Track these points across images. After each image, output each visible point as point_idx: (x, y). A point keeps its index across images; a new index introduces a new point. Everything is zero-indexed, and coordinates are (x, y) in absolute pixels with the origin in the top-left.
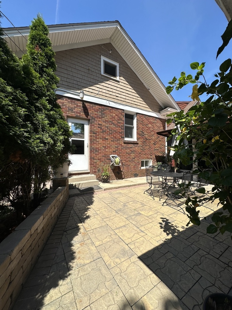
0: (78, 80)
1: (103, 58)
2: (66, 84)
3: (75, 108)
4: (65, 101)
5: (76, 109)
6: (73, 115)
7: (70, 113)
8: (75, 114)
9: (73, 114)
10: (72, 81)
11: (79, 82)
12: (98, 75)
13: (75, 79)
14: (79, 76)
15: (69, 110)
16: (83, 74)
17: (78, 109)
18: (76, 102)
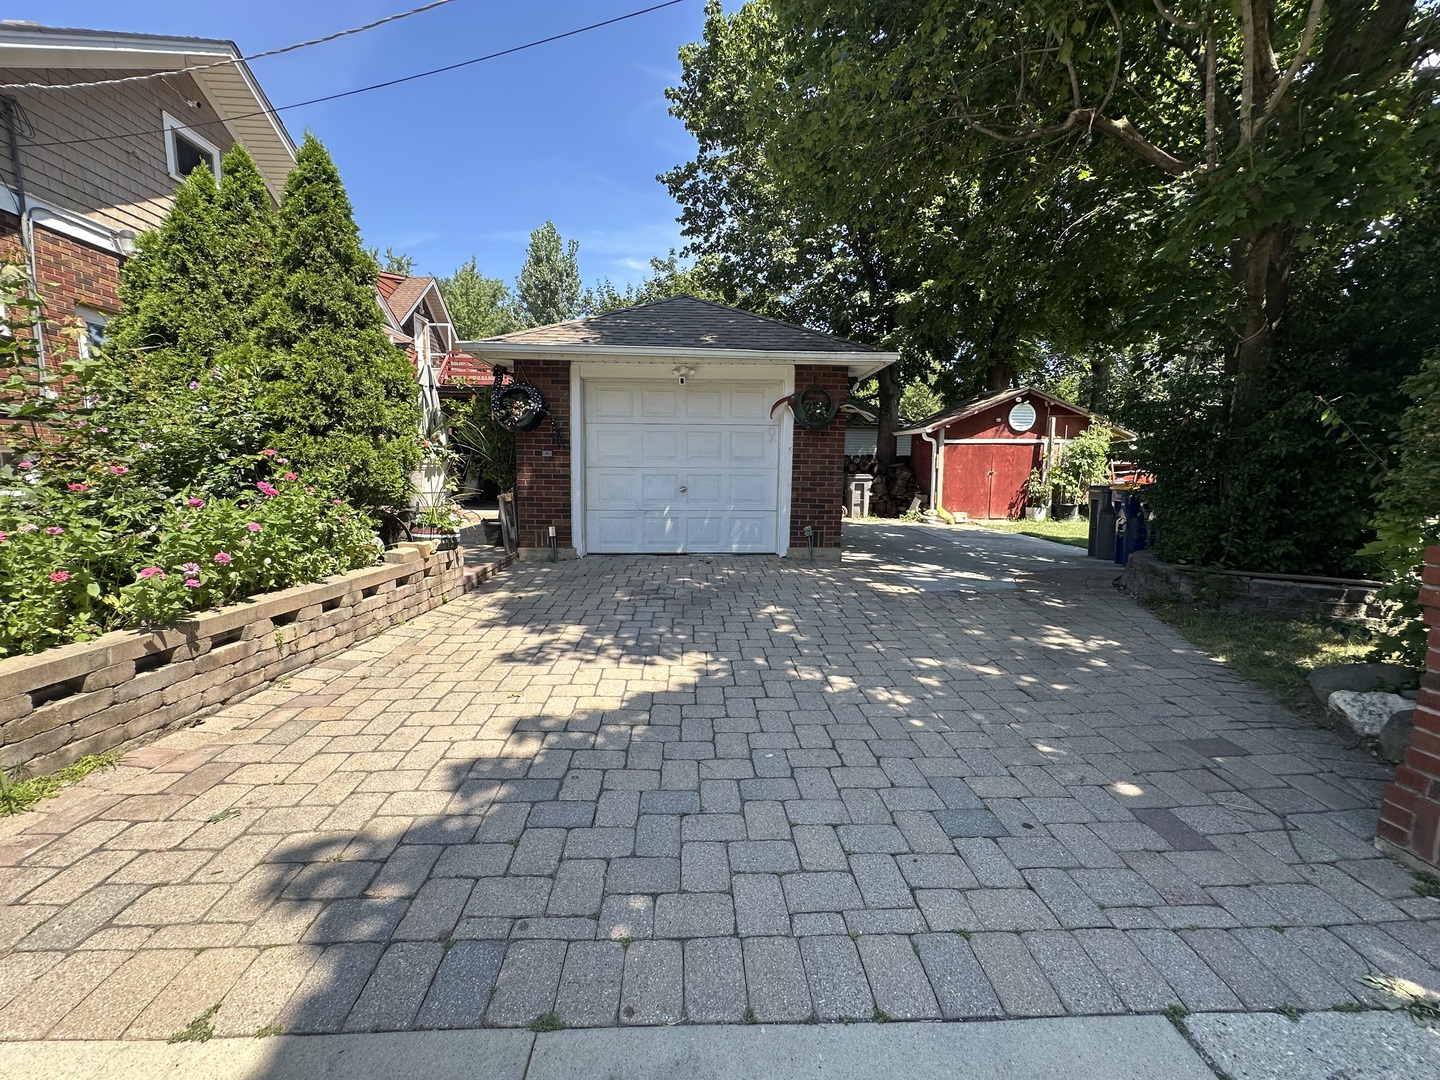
0: (98, 181)
1: (169, 121)
2: (61, 190)
3: (98, 276)
4: (65, 251)
5: (101, 281)
6: (95, 302)
7: (83, 291)
8: (99, 297)
9: (94, 295)
10: (79, 185)
11: (101, 193)
12: (159, 176)
13: (89, 177)
14: (100, 170)
15: (80, 281)
16: (112, 163)
17: (107, 282)
18: (99, 256)
